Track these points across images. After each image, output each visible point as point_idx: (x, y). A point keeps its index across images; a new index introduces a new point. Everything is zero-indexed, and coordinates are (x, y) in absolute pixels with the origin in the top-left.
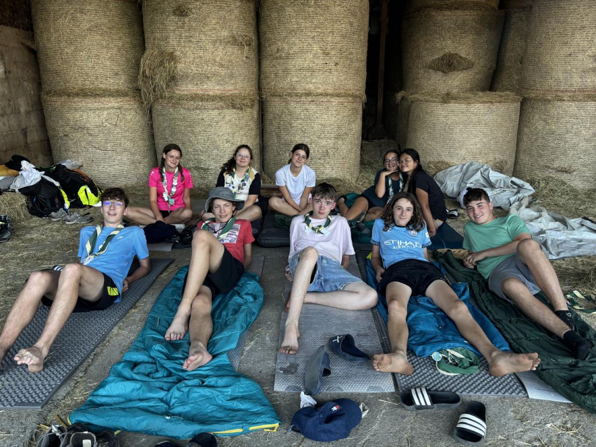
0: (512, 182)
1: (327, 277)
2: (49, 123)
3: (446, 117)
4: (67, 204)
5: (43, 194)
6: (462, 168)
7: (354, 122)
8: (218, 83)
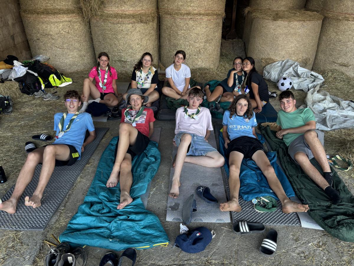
0: (312, 75)
1: (197, 147)
2: (27, 31)
3: (274, 30)
4: (43, 87)
5: (29, 81)
6: (282, 63)
7: (217, 31)
8: (131, 6)
